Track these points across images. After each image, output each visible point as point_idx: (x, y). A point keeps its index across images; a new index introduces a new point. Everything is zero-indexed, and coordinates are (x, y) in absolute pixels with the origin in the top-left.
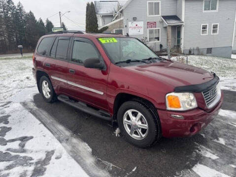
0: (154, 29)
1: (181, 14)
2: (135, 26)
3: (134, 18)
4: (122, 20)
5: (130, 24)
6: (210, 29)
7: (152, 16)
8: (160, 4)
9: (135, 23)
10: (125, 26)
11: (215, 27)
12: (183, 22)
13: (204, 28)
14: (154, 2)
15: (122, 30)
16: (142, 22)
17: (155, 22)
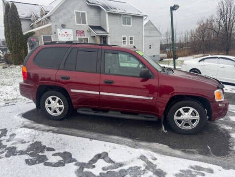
0: (83, 37)
1: (106, 26)
2: (65, 33)
3: (62, 25)
4: (50, 27)
5: (59, 31)
6: (128, 40)
7: (79, 25)
8: (86, 14)
9: (64, 30)
10: (53, 33)
11: (131, 39)
12: (108, 33)
13: (124, 39)
14: (81, 12)
15: (51, 36)
16: (71, 30)
17: (83, 31)
